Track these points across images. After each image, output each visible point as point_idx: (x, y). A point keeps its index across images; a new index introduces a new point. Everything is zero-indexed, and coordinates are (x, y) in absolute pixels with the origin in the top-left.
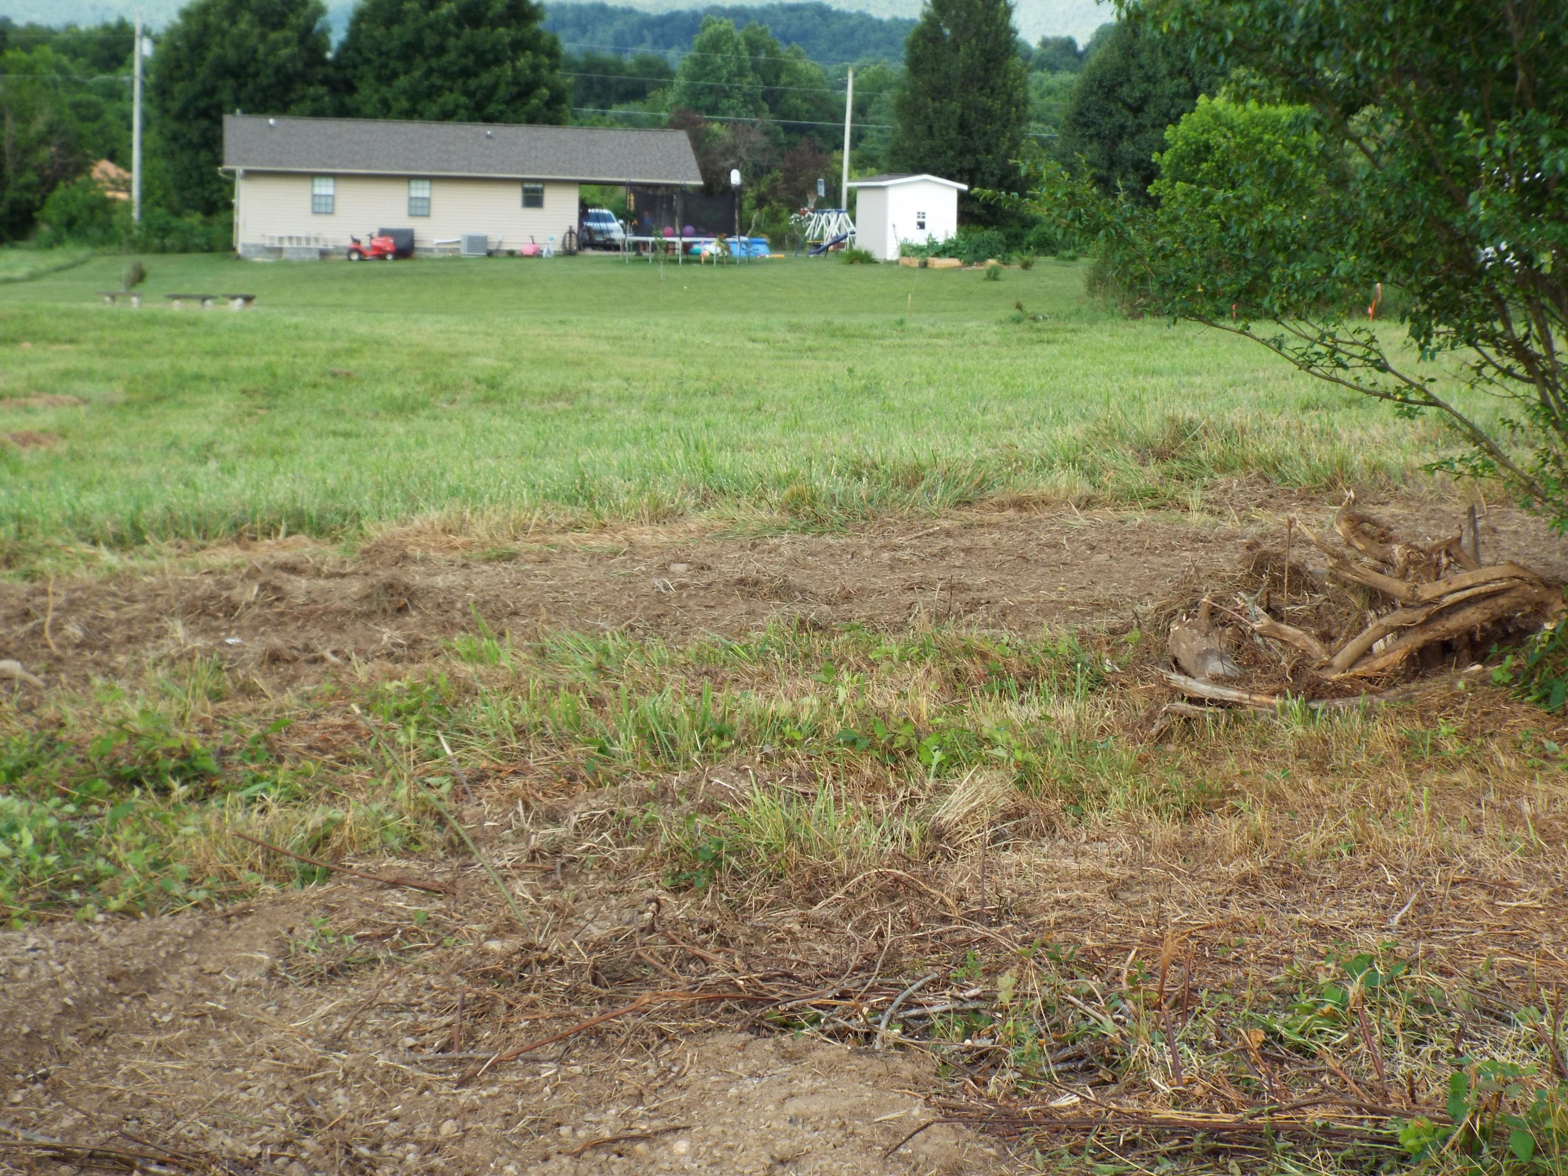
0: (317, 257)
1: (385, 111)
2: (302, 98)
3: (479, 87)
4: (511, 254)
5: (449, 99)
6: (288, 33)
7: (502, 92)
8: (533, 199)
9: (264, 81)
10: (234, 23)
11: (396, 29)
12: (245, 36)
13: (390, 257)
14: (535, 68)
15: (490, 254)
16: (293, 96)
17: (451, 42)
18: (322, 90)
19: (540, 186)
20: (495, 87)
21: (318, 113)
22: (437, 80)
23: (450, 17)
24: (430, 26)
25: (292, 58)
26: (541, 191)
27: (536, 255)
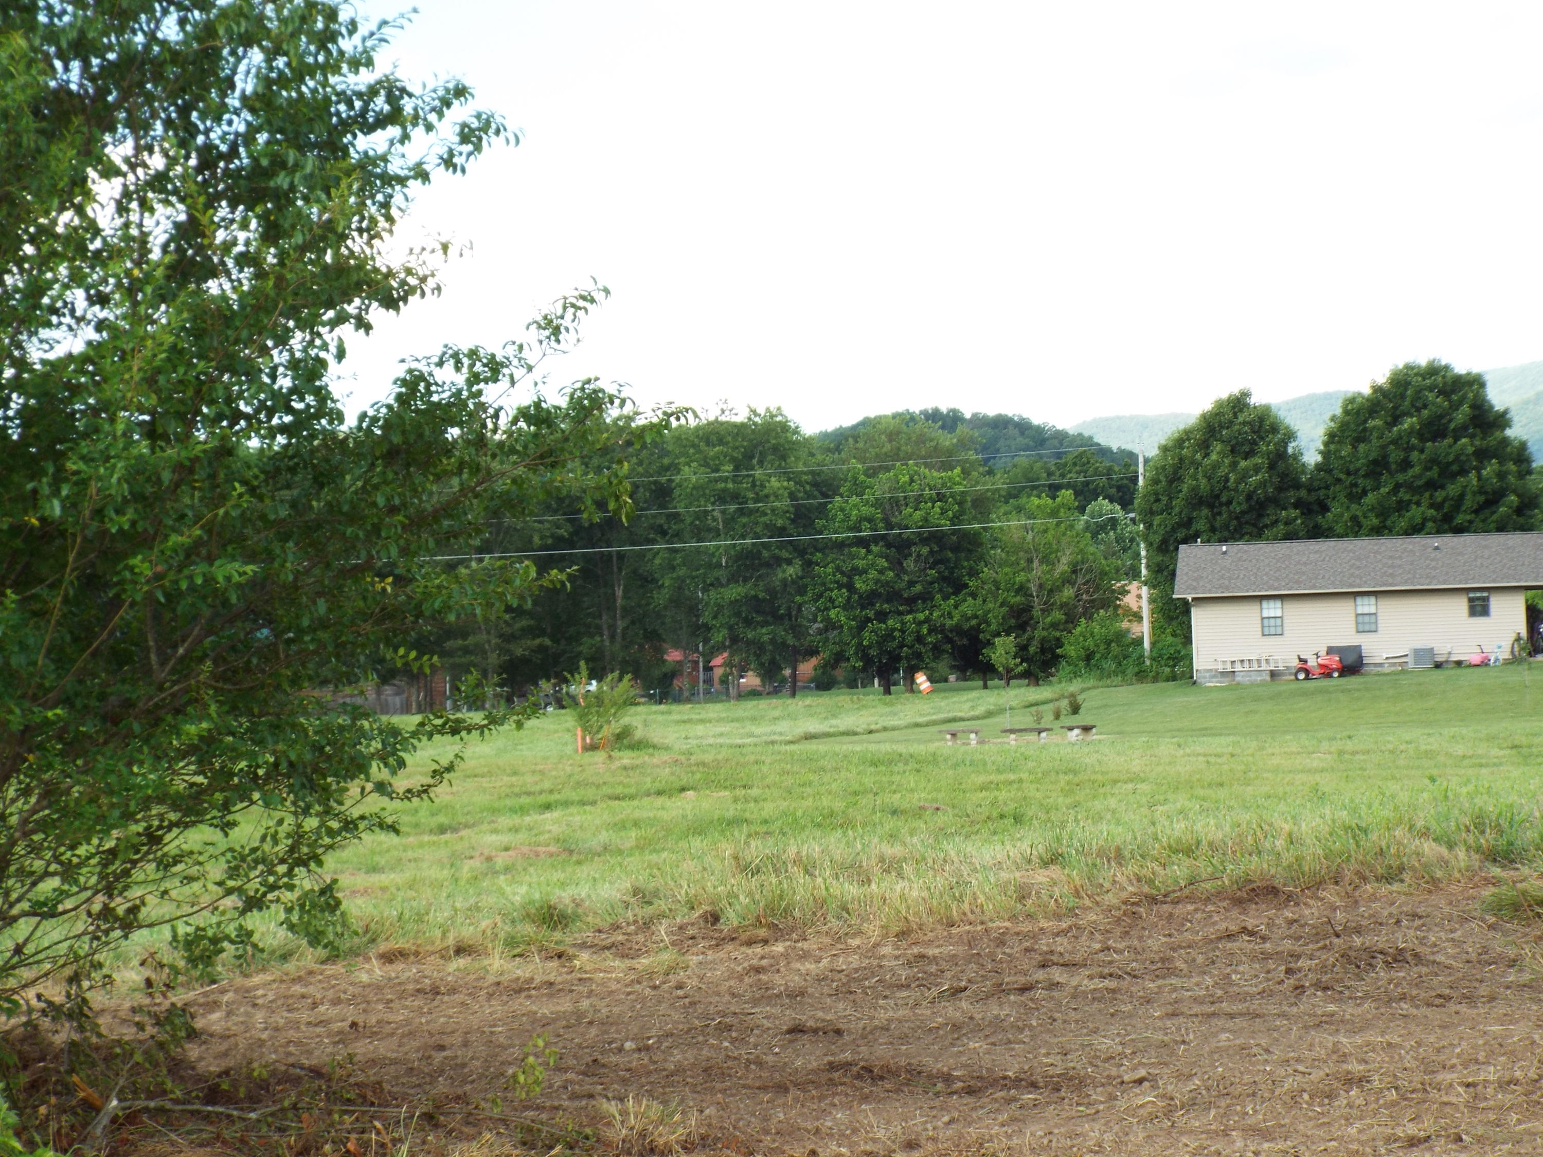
0: (1268, 678)
1: (1355, 529)
2: (1275, 522)
3: (1446, 499)
4: (1459, 663)
5: (1416, 513)
6: (1258, 460)
7: (1468, 502)
8: (1479, 608)
9: (1236, 508)
10: (1207, 455)
11: (1362, 447)
12: (1216, 466)
13: (1336, 674)
14: (1501, 476)
15: (1438, 666)
16: (1266, 521)
17: (1414, 456)
18: (1294, 513)
19: (1485, 594)
20: (1462, 496)
21: (1289, 536)
22: (1404, 495)
23: (1411, 432)
24: (1394, 442)
25: (1263, 484)
26: (1486, 599)
27: (1484, 664)
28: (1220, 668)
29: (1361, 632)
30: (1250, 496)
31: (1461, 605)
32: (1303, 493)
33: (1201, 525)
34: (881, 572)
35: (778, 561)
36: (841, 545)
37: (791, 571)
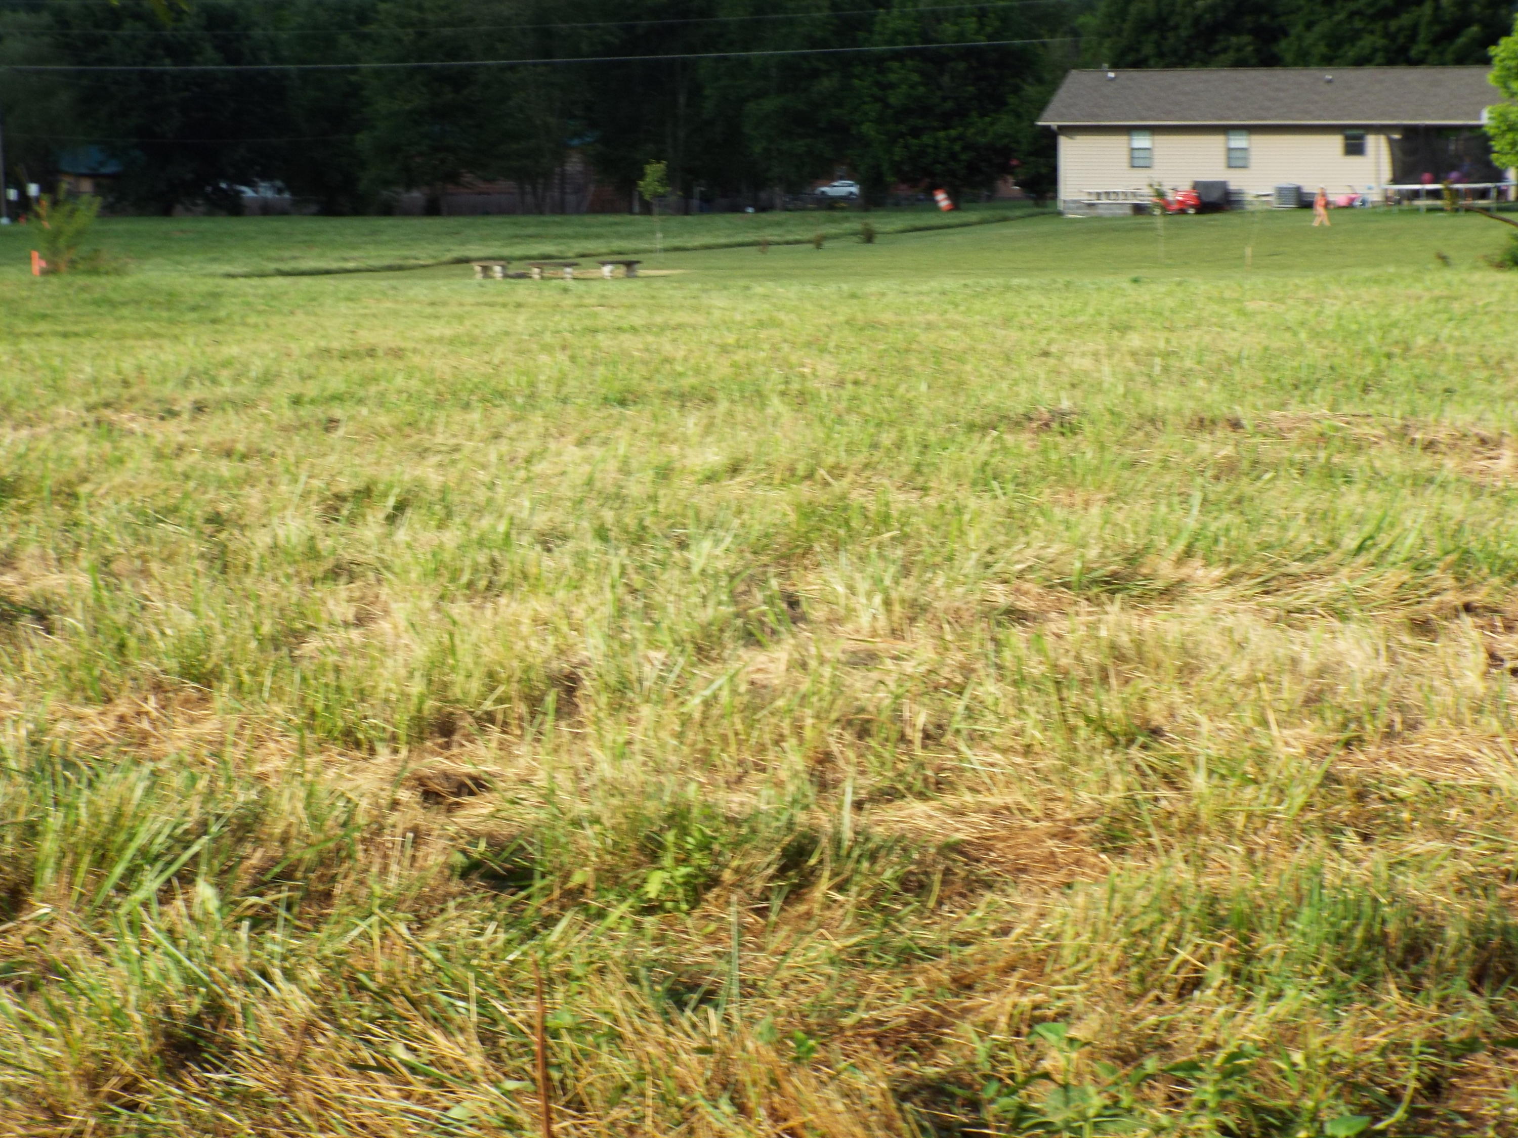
0: (1128, 211)
1: (1303, 60)
2: (1225, 50)
3: (1400, 29)
5: (1367, 42)
7: (1423, 34)
8: (1354, 148)
9: (1184, 33)
13: (1191, 211)
16: (1217, 47)
18: (1246, 39)
19: (1363, 133)
20: (1414, 29)
21: (1240, 63)
22: (1358, 24)
25: (1212, 8)
26: (1361, 137)
27: (1350, 206)
28: (1085, 199)
29: (1230, 167)
30: (1197, 20)
31: (1336, 142)
32: (1264, 19)
33: (1148, 49)
34: (912, 87)
35: (815, 74)
36: (880, 61)
37: (826, 84)
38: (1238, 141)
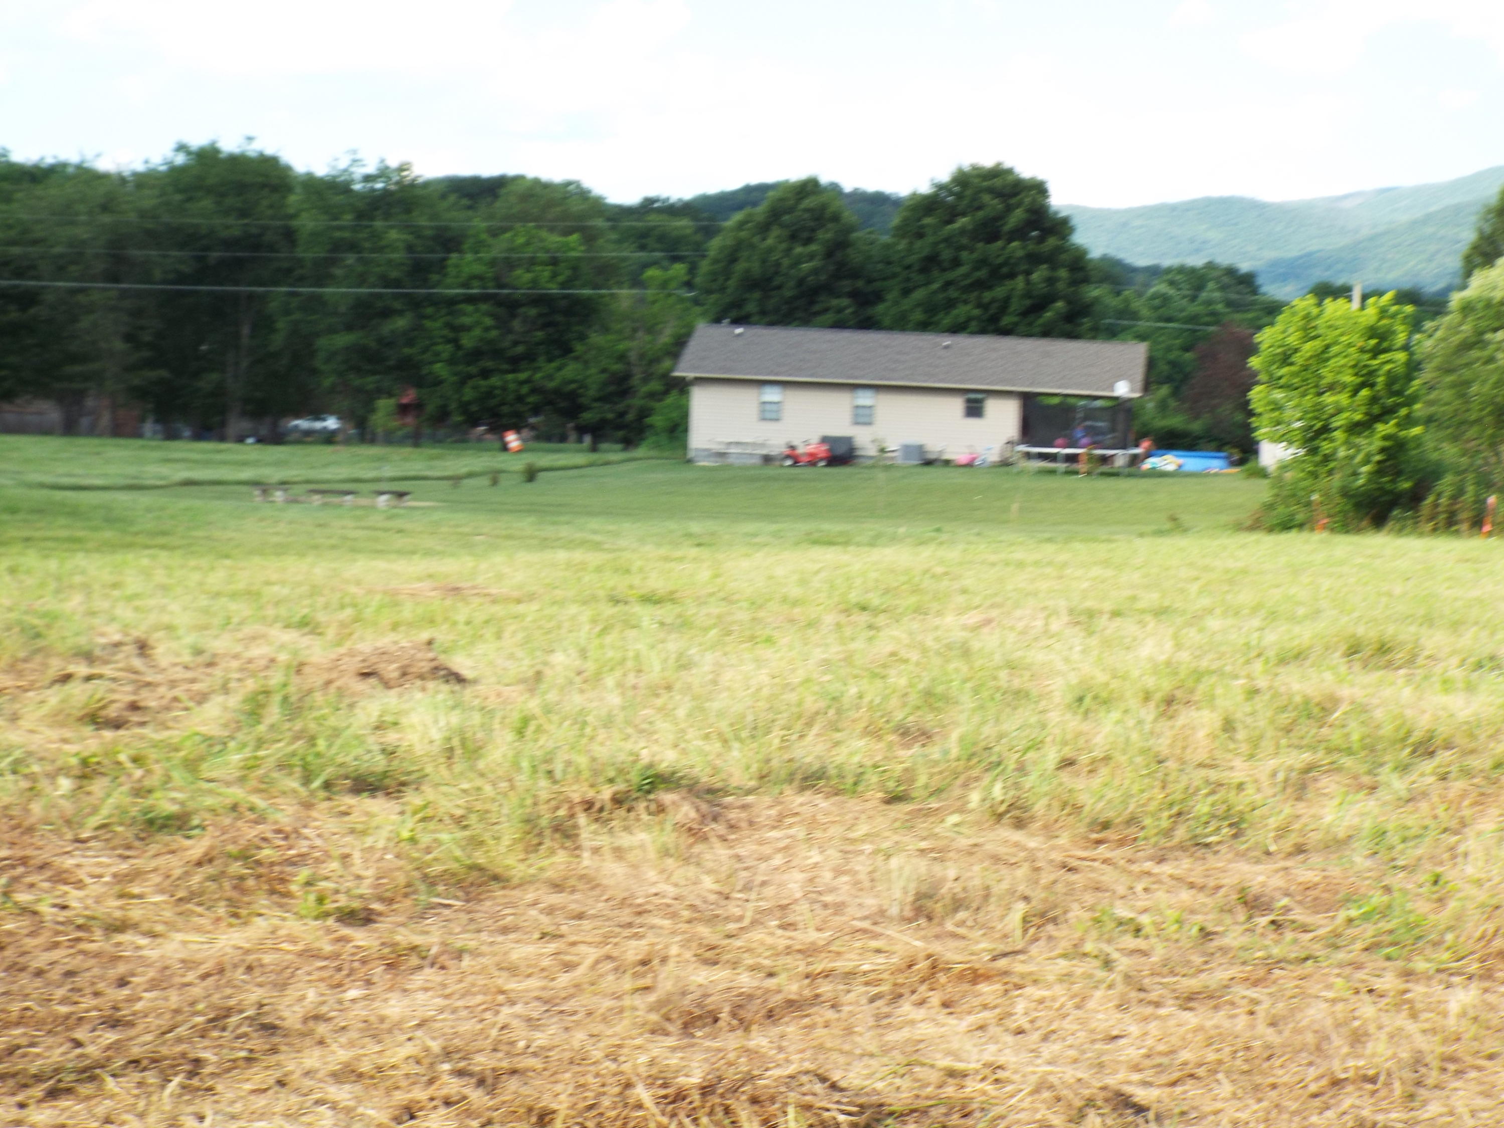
1: (900, 324)
2: (826, 310)
3: (993, 301)
4: (947, 463)
5: (962, 311)
6: (813, 247)
7: (1015, 305)
8: (974, 409)
9: (788, 293)
10: (764, 239)
11: (918, 244)
12: (770, 250)
13: (822, 463)
14: (1051, 281)
15: (929, 463)
16: (816, 308)
17: (964, 255)
18: (845, 302)
19: (979, 396)
20: (1007, 301)
21: (840, 325)
22: (953, 293)
23: (963, 231)
24: (947, 240)
25: (815, 271)
26: (980, 401)
27: (969, 465)
28: (716, 447)
29: (857, 423)
30: (801, 282)
31: (957, 405)
32: (860, 284)
33: (751, 307)
34: (487, 329)
35: (390, 312)
36: (451, 302)
37: (401, 323)
38: (865, 399)
